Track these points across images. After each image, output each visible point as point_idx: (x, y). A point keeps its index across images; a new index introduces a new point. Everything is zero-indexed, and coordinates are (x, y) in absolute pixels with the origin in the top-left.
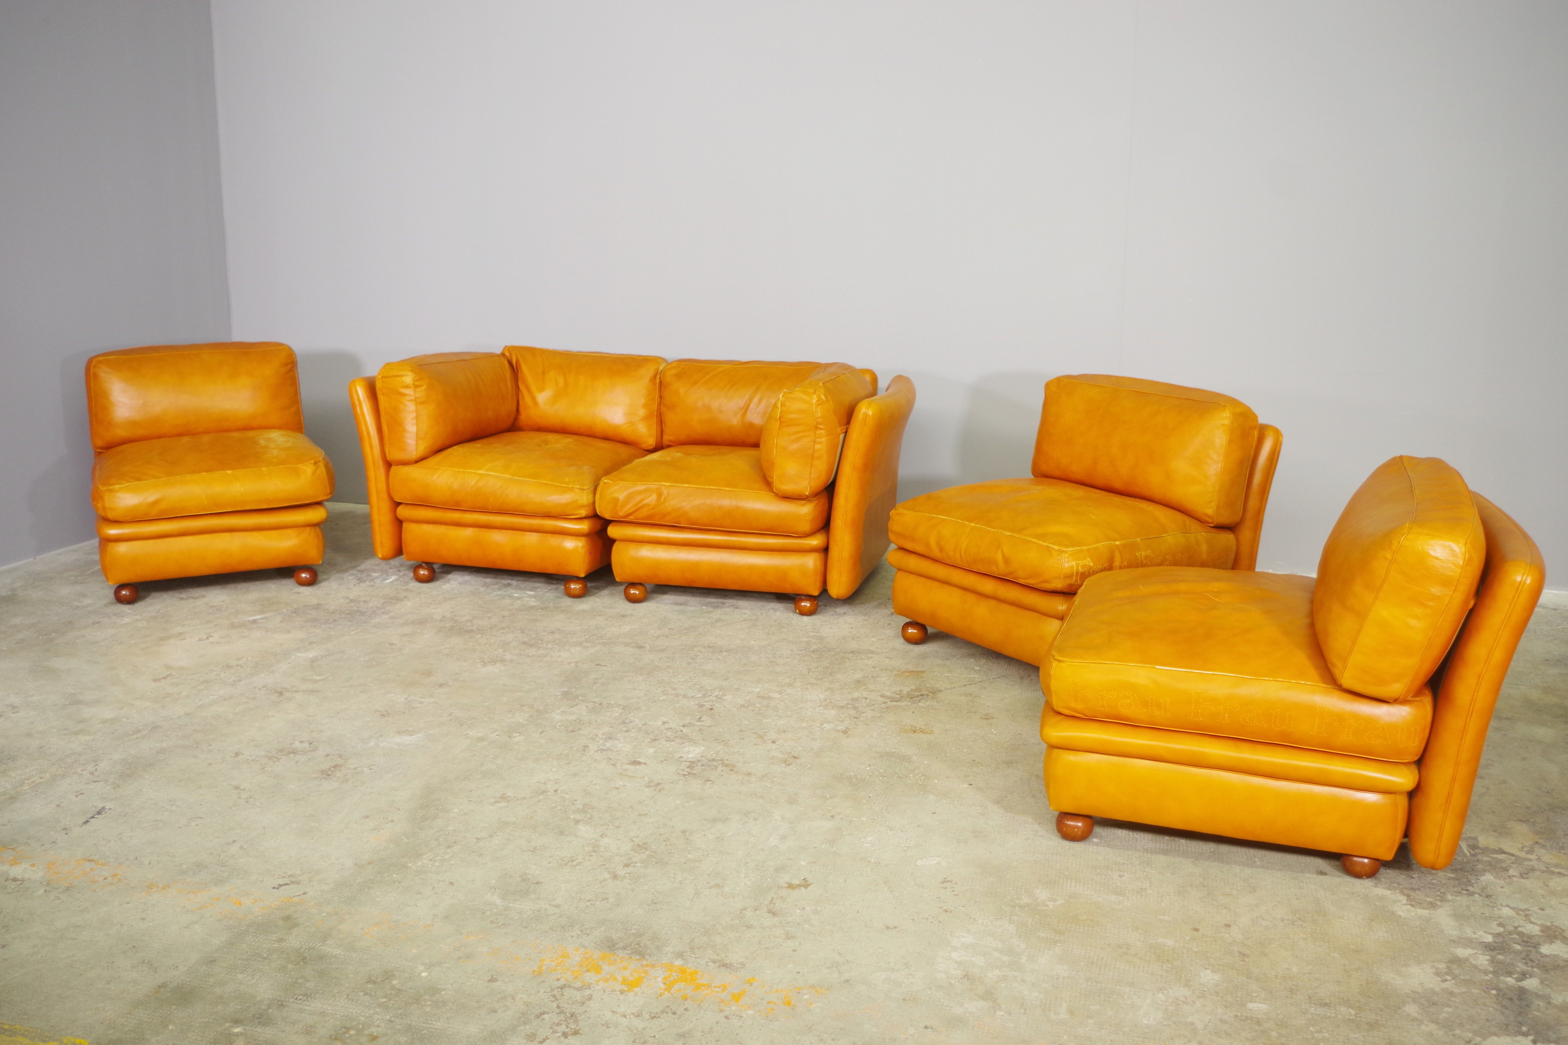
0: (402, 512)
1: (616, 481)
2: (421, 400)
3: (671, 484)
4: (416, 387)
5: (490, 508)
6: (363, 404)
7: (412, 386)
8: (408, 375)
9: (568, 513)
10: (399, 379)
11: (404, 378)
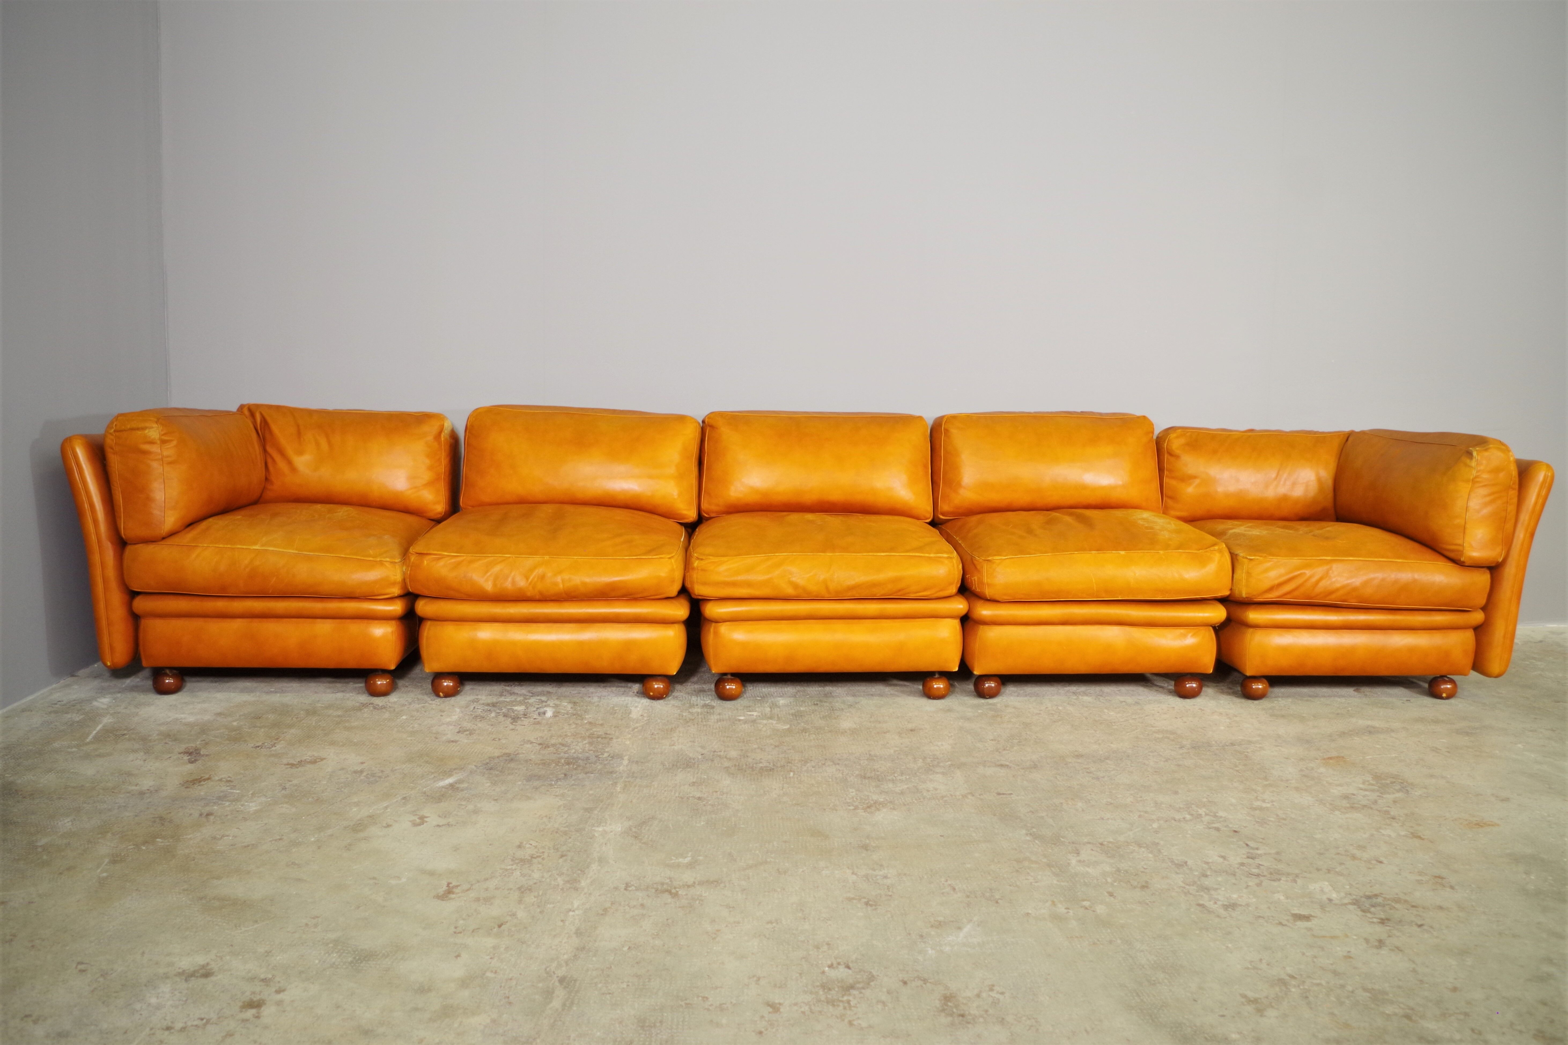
0: (140, 604)
2: (169, 459)
4: (163, 442)
5: (270, 591)
7: (158, 442)
8: (152, 428)
10: (139, 432)
11: (147, 431)
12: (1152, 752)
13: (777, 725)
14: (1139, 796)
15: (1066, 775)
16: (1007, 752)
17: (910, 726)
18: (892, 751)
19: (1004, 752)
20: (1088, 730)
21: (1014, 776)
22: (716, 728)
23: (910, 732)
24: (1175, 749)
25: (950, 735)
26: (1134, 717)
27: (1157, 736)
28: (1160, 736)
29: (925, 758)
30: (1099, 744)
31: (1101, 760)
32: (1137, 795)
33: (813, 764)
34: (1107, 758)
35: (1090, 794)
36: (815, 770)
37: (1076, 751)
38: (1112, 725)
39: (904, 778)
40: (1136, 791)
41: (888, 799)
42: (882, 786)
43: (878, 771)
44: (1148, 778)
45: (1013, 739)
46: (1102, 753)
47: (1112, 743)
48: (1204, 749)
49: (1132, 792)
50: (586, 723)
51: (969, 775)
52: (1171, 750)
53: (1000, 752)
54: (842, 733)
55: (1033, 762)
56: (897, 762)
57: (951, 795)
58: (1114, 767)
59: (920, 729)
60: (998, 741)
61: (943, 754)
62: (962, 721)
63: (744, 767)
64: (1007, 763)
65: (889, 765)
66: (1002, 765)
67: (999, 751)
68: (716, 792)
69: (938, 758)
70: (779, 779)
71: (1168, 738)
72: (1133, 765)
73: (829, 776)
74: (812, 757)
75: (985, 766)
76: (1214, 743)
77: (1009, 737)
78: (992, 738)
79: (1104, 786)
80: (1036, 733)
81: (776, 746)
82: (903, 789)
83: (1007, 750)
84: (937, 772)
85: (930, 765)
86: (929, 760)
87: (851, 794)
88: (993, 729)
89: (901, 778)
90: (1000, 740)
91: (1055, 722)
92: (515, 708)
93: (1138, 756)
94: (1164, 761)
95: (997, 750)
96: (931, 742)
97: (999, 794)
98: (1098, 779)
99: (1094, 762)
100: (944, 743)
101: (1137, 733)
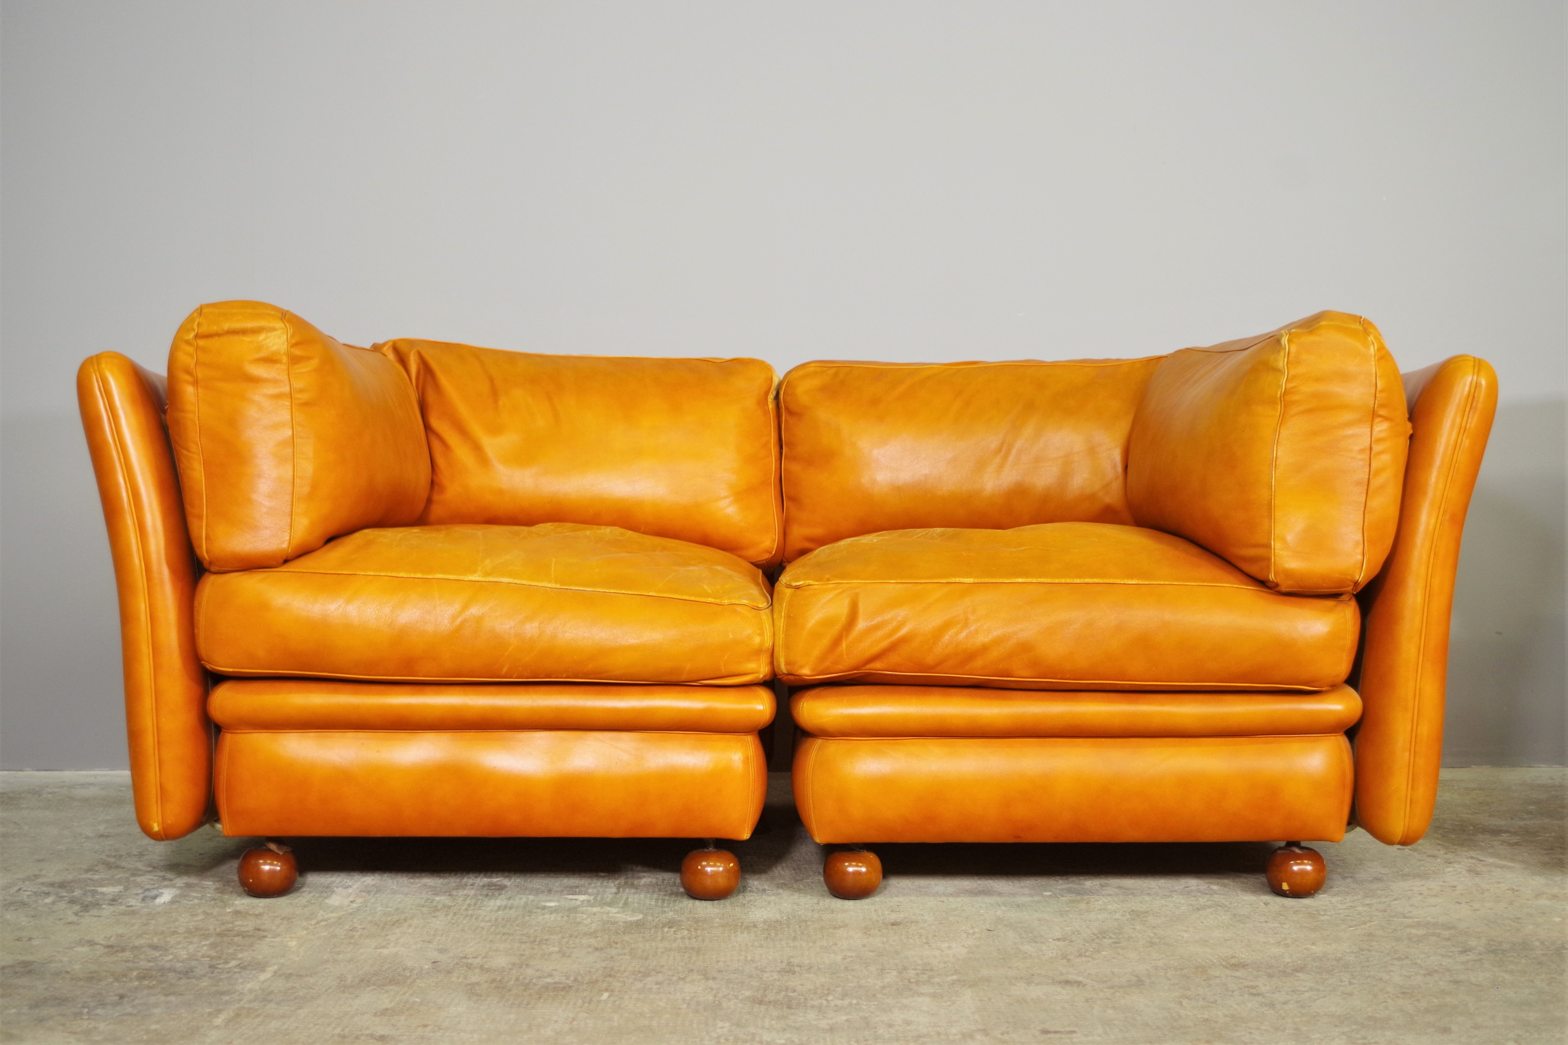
1: (828, 580)
2: (304, 397)
3: (976, 581)
4: (295, 360)
6: (121, 413)
7: (285, 359)
8: (274, 329)
9: (724, 672)
10: (245, 340)
11: (262, 337)
12: (1399, 959)
13: (618, 915)
14: (1359, 1036)
15: (1204, 999)
16: (1084, 959)
17: (893, 917)
18: (839, 958)
19: (1079, 960)
20: (1266, 922)
21: (1087, 1001)
22: (490, 921)
23: (890, 927)
24: (1450, 954)
25: (971, 931)
26: (1367, 902)
27: (1414, 931)
28: (1421, 932)
29: (905, 968)
30: (1287, 945)
31: (1285, 972)
32: (1357, 1034)
33: (660, 978)
34: (1301, 969)
35: (1250, 1033)
36: (659, 989)
37: (1233, 957)
38: (1319, 914)
39: (846, 1002)
40: (1354, 1027)
41: (796, 1040)
42: (792, 1017)
43: (794, 991)
44: (1384, 1004)
45: (1104, 938)
46: (1290, 960)
47: (1313, 944)
48: (1515, 955)
49: (1346, 1029)
50: (229, 912)
51: (990, 999)
52: (1443, 956)
53: (1069, 960)
54: (747, 928)
55: (1137, 976)
56: (842, 975)
57: (939, 1034)
58: (1312, 985)
59: (912, 922)
60: (1071, 941)
61: (945, 963)
62: (1004, 908)
63: (512, 983)
64: (1080, 979)
65: (823, 980)
66: (1067, 982)
67: (1069, 957)
68: (425, 1026)
69: (932, 970)
70: (575, 1004)
71: (1439, 935)
72: (1354, 981)
73: (684, 1000)
74: (663, 966)
75: (1029, 983)
76: (1537, 943)
77: (1094, 934)
78: (1058, 935)
79: (1284, 1018)
80: (1154, 927)
81: (597, 949)
82: (836, 1023)
83: (1086, 956)
84: (922, 994)
85: (912, 980)
86: (911, 973)
87: (718, 1030)
88: (1065, 921)
89: (839, 1003)
90: (1074, 939)
91: (1198, 909)
92: (100, 889)
93: (1368, 967)
94: (1425, 975)
95: (1064, 957)
96: (927, 943)
97: (1045, 1032)
98: (1272, 1005)
99: (1270, 976)
100: (954, 945)
101: (1370, 927)
